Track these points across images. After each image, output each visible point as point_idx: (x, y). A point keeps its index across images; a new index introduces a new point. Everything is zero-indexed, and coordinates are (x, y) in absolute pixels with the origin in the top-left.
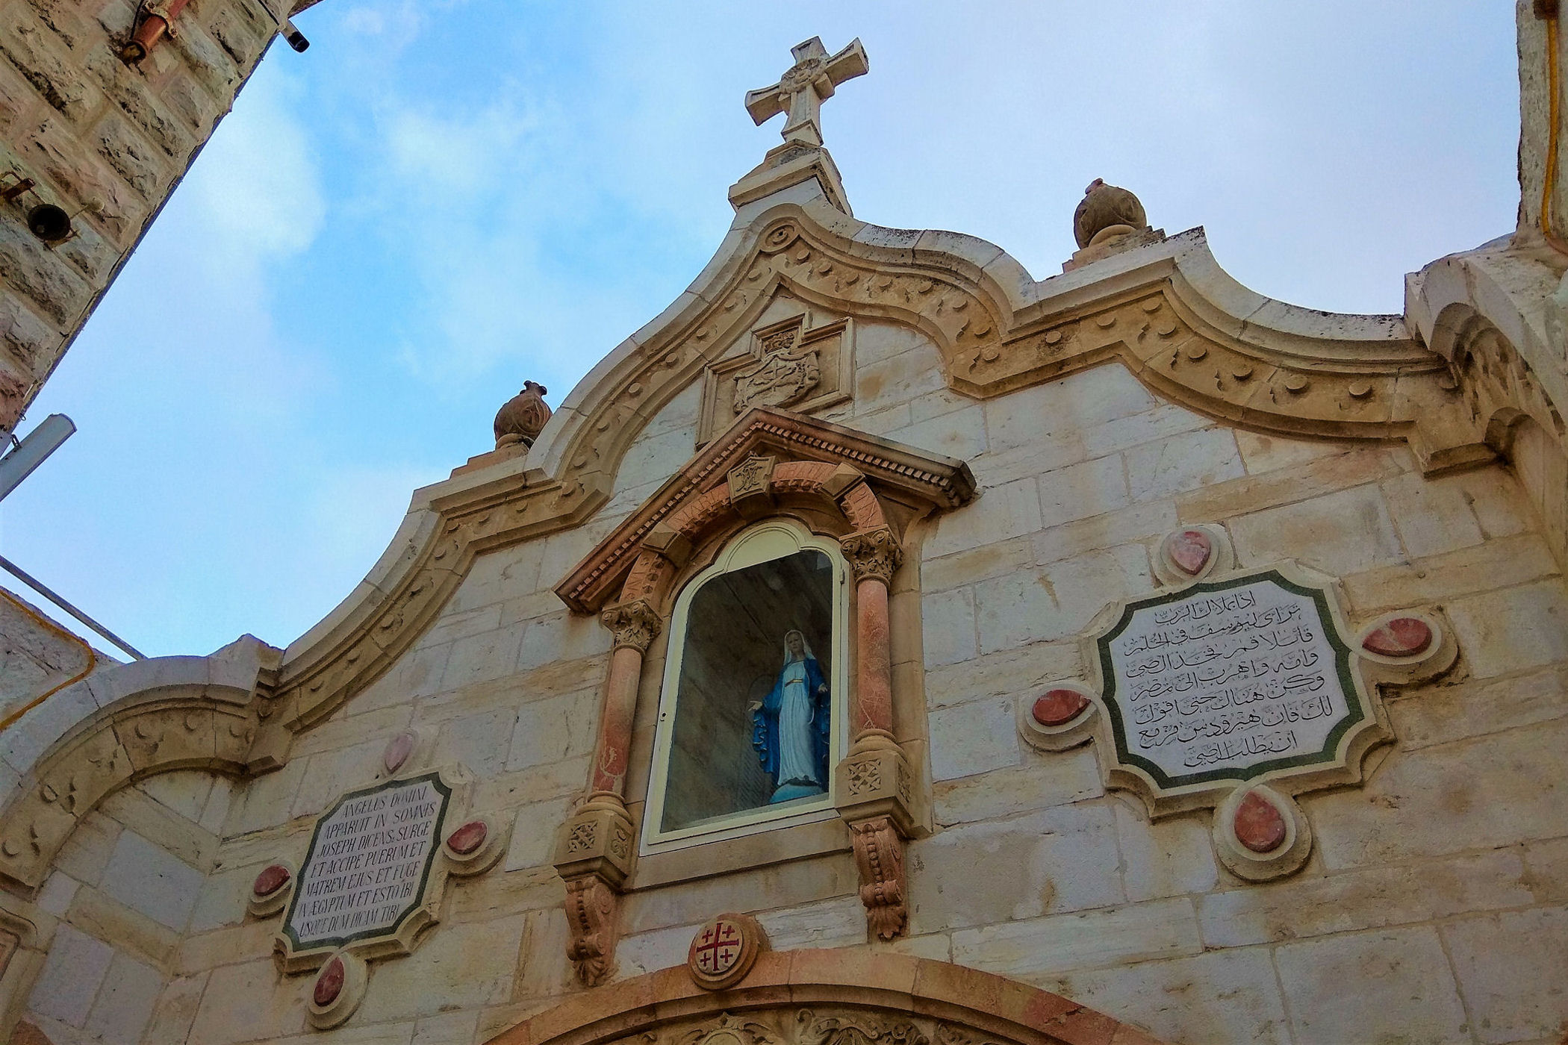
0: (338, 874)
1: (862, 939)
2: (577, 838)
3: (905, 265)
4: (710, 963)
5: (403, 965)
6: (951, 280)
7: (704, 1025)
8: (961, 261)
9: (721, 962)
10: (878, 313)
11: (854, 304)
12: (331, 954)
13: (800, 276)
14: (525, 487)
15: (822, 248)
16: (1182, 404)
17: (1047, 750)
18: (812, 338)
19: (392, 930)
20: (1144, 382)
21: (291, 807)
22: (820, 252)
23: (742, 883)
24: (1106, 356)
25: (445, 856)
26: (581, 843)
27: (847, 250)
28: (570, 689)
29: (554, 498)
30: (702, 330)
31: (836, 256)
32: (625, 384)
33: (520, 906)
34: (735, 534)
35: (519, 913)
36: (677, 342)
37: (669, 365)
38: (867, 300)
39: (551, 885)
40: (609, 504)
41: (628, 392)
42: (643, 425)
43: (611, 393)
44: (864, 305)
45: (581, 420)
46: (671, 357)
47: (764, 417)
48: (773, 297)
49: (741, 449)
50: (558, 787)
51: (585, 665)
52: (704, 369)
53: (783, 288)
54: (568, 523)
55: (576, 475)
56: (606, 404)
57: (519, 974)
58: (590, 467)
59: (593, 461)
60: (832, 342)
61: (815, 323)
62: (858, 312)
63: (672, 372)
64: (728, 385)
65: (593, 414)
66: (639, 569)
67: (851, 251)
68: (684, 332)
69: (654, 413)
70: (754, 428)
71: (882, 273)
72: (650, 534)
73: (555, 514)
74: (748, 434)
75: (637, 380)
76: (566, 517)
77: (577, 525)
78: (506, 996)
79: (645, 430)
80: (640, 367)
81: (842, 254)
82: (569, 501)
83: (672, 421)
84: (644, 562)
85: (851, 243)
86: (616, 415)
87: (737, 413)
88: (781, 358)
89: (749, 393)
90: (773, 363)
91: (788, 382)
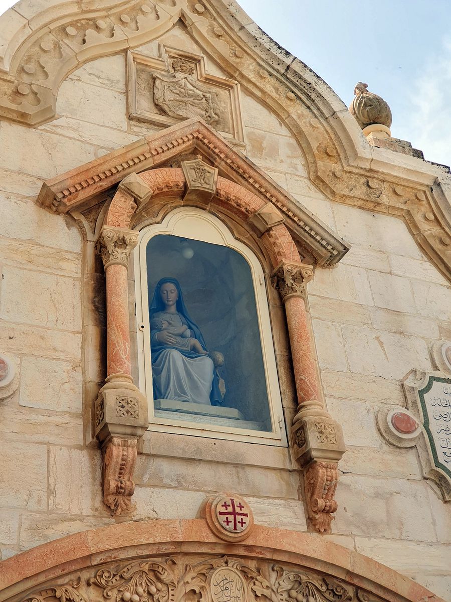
1: (305, 528)
2: (123, 407)
3: (278, 71)
4: (231, 525)
6: (308, 103)
7: (214, 561)
8: (320, 96)
9: (239, 525)
10: (259, 94)
11: (243, 76)
13: (201, 24)
15: (213, 12)
16: (436, 266)
17: (396, 445)
18: (209, 81)
20: (416, 241)
22: (210, 13)
23: (222, 471)
24: (396, 213)
26: (128, 412)
27: (236, 29)
28: (49, 270)
29: (8, 89)
30: (126, 18)
31: (226, 28)
32: (63, 22)
33: (40, 438)
34: (176, 207)
35: (41, 443)
36: (103, 13)
37: (97, 28)
38: (253, 80)
39: (66, 429)
40: (55, 122)
41: (63, 29)
42: (77, 67)
43: (50, 22)
44: (250, 81)
45: (28, 31)
46: (102, 24)
47: (205, 132)
48: (174, 25)
49: (184, 146)
50: (55, 350)
51: (60, 255)
52: (125, 51)
53: (182, 22)
54: (22, 120)
55: (26, 79)
56: (46, 30)
57: (51, 492)
58: (40, 81)
59: (41, 76)
60: (223, 93)
61: (210, 69)
62: (244, 83)
63: (104, 38)
64: (144, 76)
65: (37, 31)
66: (120, 204)
67: (240, 34)
68: (111, 9)
69: (85, 62)
70: (195, 136)
71: (260, 65)
72: (127, 180)
73: (14, 106)
74: (191, 137)
75: (71, 24)
76: (23, 115)
77: (29, 126)
78: (43, 507)
79: (78, 72)
80: (76, 14)
81: (231, 29)
82: (25, 101)
83: (99, 77)
84: (123, 200)
85: (242, 28)
86: (57, 46)
87: (156, 105)
88: (188, 81)
89: (169, 96)
90: (183, 82)
91: (197, 106)
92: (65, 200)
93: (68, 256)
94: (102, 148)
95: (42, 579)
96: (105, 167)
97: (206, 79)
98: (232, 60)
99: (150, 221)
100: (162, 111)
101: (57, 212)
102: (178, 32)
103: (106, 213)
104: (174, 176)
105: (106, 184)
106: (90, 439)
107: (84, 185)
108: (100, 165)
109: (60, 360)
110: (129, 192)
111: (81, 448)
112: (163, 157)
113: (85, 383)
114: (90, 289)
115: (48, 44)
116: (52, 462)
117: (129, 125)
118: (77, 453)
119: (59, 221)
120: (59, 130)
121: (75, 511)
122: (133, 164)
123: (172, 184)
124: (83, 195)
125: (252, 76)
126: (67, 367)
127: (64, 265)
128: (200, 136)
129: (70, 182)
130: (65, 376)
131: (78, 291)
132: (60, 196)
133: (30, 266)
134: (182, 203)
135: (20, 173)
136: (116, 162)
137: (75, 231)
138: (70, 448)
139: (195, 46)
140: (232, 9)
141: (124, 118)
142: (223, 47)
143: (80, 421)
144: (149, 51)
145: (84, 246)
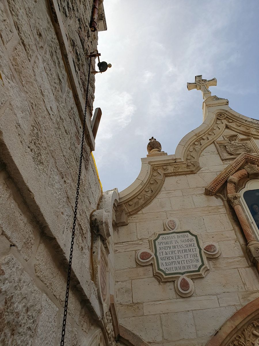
0: (169, 255)
2: (257, 250)
5: (203, 281)
11: (252, 134)
12: (180, 277)
13: (233, 125)
14: (175, 162)
15: (235, 120)
19: (199, 271)
21: (137, 236)
22: (234, 121)
25: (204, 252)
27: (244, 122)
28: (216, 213)
29: (185, 166)
30: (210, 133)
31: (241, 123)
32: (193, 142)
33: (234, 267)
34: (248, 181)
35: (234, 268)
36: (204, 134)
37: (203, 139)
38: (256, 134)
39: (241, 262)
40: (201, 170)
41: (194, 144)
42: (201, 152)
43: (190, 143)
44: (255, 135)
45: (185, 148)
46: (204, 138)
47: (248, 155)
48: (225, 129)
49: (243, 162)
50: (228, 237)
51: (217, 208)
52: (214, 142)
53: (227, 127)
54: (192, 172)
55: (189, 161)
56: (189, 146)
57: (244, 284)
58: (193, 160)
59: (193, 159)
60: (248, 142)
61: (241, 137)
62: (254, 136)
63: (206, 141)
64: (222, 147)
65: (187, 147)
66: (230, 186)
67: (246, 123)
68: (205, 132)
69: (203, 150)
70: (245, 157)
71: (256, 129)
72: (230, 178)
73: (188, 170)
74: (244, 159)
75: (196, 141)
76: (192, 171)
77: (195, 173)
78: (244, 290)
79: (202, 153)
80: (196, 138)
81: (243, 122)
82: (191, 167)
83: (209, 152)
84: (230, 185)
85: (246, 121)
86: (194, 149)
87: (229, 154)
88: (236, 143)
89: (232, 149)
90: (234, 144)
91: (242, 149)
92: (213, 191)
93: (220, 207)
94: (218, 172)
95: (253, 315)
96: (221, 177)
97: (241, 140)
98: (247, 131)
99: (241, 188)
100: (231, 154)
101: (212, 195)
102: (227, 130)
103: (227, 191)
104: (243, 172)
105: (223, 182)
106: (250, 264)
107: (217, 184)
108: (219, 177)
109: (230, 240)
110: (231, 182)
111: (248, 267)
112: (238, 168)
113: (241, 246)
114: (231, 215)
115: (191, 149)
116: (241, 274)
117: (223, 162)
118: (247, 269)
119: (213, 198)
120: (203, 172)
121: (255, 289)
122: (229, 173)
123: (244, 175)
124: (217, 188)
125: (255, 133)
126: (233, 242)
127: (220, 210)
128: (247, 157)
129: (213, 185)
130: (234, 245)
131: (227, 217)
132: (211, 190)
133: (210, 214)
134: (249, 179)
135: (197, 187)
136: (224, 174)
137: (219, 199)
138: (245, 268)
139: (234, 132)
140: (241, 117)
141: (221, 161)
142: (242, 129)
143: (245, 258)
144: (221, 139)
145: (224, 203)
